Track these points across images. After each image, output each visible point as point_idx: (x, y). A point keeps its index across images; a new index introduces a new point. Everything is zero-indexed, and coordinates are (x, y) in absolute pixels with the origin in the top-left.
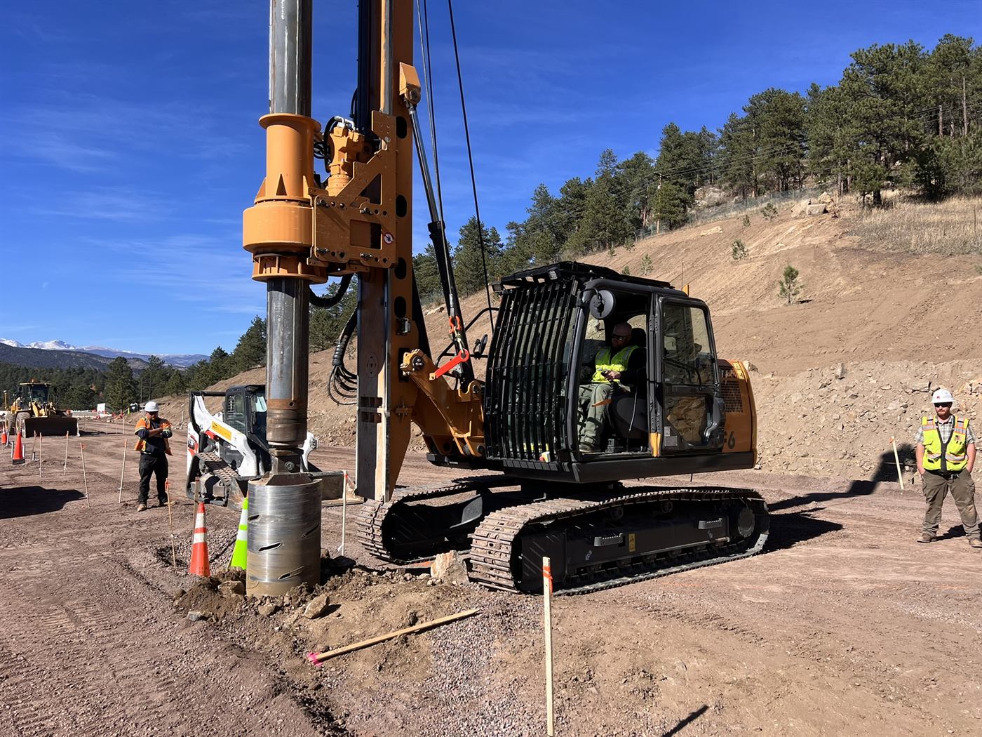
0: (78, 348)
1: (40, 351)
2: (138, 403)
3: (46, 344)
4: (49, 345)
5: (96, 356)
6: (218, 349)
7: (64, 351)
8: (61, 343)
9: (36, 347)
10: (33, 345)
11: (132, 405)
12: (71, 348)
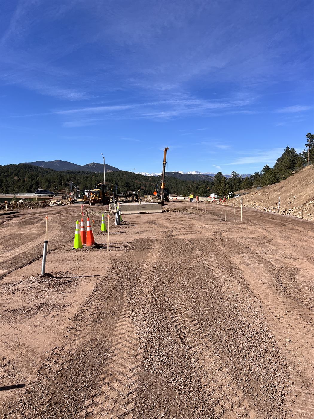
0: (203, 173)
1: (190, 175)
2: (233, 192)
3: (192, 172)
4: (193, 173)
5: (209, 176)
6: (267, 165)
7: (198, 175)
8: (197, 172)
9: (189, 174)
10: (188, 173)
11: (230, 193)
12: (200, 174)
